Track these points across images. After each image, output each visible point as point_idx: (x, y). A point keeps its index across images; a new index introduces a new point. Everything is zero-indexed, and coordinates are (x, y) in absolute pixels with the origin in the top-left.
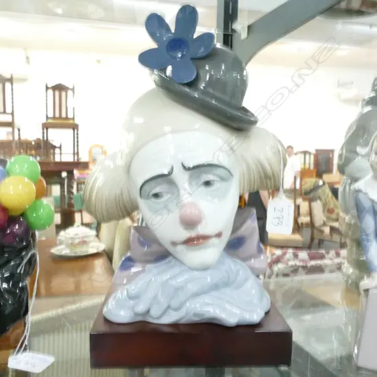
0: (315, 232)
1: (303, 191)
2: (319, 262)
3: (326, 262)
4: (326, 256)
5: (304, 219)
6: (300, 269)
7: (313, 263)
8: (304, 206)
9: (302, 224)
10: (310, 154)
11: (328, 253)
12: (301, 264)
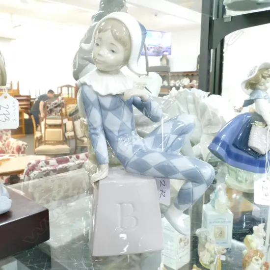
0: (78, 141)
1: (68, 114)
2: (65, 165)
3: (70, 164)
4: (70, 160)
5: (70, 134)
6: (52, 172)
7: (61, 166)
8: (69, 124)
9: (68, 136)
10: (72, 87)
11: (71, 157)
12: (52, 168)
